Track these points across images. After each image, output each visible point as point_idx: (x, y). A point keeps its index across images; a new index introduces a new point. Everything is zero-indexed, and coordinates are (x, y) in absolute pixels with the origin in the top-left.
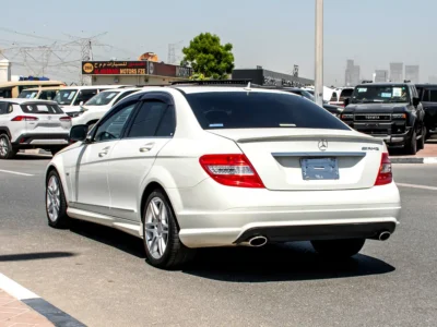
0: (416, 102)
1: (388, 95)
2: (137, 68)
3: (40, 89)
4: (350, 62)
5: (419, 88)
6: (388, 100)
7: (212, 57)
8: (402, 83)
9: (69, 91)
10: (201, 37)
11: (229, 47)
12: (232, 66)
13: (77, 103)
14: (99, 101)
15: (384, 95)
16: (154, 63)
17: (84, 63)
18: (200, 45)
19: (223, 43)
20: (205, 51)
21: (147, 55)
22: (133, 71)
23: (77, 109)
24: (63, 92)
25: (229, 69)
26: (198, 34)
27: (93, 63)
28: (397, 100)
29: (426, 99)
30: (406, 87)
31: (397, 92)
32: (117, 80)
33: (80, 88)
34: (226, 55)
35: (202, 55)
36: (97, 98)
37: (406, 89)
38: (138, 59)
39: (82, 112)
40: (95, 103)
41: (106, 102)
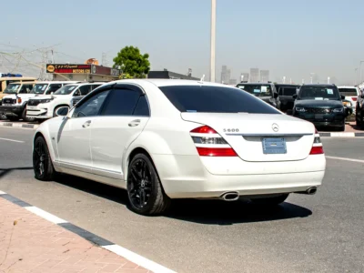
0: (276, 96)
1: (258, 91)
2: (85, 69)
3: (22, 83)
4: (224, 67)
5: (277, 86)
6: (257, 94)
7: (135, 62)
8: (266, 83)
9: (43, 85)
10: (127, 49)
11: (146, 56)
12: (149, 69)
13: (48, 93)
14: (63, 92)
15: (255, 91)
16: (97, 66)
17: (48, 65)
18: (126, 54)
19: (142, 53)
20: (130, 58)
21: (91, 60)
22: (82, 71)
23: (49, 97)
24: (38, 85)
25: (146, 71)
26: (124, 47)
27: (54, 65)
28: (263, 94)
29: (281, 94)
30: (270, 86)
31: (264, 89)
32: (71, 77)
33: (50, 83)
34: (144, 61)
35: (128, 61)
36: (62, 90)
37: (269, 87)
38: (85, 63)
39: (52, 99)
40: (60, 93)
41: (68, 92)
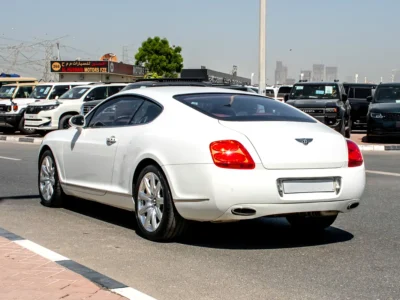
0: (344, 99)
1: (321, 92)
2: (100, 67)
3: (19, 85)
4: (279, 64)
5: (346, 86)
6: (321, 97)
7: (164, 57)
8: (333, 82)
9: (45, 87)
10: (150, 41)
11: (178, 50)
12: (181, 66)
13: (52, 97)
14: (71, 96)
15: (318, 92)
16: (114, 63)
17: (52, 62)
18: (150, 48)
19: (172, 46)
20: (157, 52)
21: (108, 56)
22: (96, 70)
23: (53, 102)
24: (39, 87)
25: (179, 69)
26: (146, 40)
27: (60, 62)
28: (328, 96)
29: (351, 96)
30: (336, 85)
31: (329, 90)
32: (82, 78)
33: (55, 84)
34: (176, 57)
35: (154, 56)
36: (69, 93)
37: (336, 87)
38: (100, 59)
39: (57, 105)
40: (67, 98)
41: (76, 96)
